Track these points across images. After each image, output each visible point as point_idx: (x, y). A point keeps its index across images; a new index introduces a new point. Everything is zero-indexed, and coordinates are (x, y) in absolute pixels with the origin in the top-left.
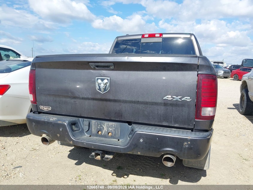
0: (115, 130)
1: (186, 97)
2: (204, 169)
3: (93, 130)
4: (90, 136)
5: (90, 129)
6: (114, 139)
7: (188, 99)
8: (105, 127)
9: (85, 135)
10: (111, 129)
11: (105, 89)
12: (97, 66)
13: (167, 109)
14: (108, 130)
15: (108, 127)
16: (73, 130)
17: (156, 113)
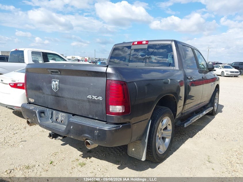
0: (65, 119)
1: (100, 97)
2: (142, 160)
3: (54, 118)
4: (52, 122)
5: (53, 117)
6: (64, 125)
7: (100, 98)
8: (60, 117)
9: (50, 121)
10: (63, 118)
11: (56, 89)
12: (52, 72)
13: (91, 105)
14: (61, 119)
15: (62, 117)
16: (40, 116)
17: (85, 108)
